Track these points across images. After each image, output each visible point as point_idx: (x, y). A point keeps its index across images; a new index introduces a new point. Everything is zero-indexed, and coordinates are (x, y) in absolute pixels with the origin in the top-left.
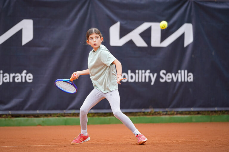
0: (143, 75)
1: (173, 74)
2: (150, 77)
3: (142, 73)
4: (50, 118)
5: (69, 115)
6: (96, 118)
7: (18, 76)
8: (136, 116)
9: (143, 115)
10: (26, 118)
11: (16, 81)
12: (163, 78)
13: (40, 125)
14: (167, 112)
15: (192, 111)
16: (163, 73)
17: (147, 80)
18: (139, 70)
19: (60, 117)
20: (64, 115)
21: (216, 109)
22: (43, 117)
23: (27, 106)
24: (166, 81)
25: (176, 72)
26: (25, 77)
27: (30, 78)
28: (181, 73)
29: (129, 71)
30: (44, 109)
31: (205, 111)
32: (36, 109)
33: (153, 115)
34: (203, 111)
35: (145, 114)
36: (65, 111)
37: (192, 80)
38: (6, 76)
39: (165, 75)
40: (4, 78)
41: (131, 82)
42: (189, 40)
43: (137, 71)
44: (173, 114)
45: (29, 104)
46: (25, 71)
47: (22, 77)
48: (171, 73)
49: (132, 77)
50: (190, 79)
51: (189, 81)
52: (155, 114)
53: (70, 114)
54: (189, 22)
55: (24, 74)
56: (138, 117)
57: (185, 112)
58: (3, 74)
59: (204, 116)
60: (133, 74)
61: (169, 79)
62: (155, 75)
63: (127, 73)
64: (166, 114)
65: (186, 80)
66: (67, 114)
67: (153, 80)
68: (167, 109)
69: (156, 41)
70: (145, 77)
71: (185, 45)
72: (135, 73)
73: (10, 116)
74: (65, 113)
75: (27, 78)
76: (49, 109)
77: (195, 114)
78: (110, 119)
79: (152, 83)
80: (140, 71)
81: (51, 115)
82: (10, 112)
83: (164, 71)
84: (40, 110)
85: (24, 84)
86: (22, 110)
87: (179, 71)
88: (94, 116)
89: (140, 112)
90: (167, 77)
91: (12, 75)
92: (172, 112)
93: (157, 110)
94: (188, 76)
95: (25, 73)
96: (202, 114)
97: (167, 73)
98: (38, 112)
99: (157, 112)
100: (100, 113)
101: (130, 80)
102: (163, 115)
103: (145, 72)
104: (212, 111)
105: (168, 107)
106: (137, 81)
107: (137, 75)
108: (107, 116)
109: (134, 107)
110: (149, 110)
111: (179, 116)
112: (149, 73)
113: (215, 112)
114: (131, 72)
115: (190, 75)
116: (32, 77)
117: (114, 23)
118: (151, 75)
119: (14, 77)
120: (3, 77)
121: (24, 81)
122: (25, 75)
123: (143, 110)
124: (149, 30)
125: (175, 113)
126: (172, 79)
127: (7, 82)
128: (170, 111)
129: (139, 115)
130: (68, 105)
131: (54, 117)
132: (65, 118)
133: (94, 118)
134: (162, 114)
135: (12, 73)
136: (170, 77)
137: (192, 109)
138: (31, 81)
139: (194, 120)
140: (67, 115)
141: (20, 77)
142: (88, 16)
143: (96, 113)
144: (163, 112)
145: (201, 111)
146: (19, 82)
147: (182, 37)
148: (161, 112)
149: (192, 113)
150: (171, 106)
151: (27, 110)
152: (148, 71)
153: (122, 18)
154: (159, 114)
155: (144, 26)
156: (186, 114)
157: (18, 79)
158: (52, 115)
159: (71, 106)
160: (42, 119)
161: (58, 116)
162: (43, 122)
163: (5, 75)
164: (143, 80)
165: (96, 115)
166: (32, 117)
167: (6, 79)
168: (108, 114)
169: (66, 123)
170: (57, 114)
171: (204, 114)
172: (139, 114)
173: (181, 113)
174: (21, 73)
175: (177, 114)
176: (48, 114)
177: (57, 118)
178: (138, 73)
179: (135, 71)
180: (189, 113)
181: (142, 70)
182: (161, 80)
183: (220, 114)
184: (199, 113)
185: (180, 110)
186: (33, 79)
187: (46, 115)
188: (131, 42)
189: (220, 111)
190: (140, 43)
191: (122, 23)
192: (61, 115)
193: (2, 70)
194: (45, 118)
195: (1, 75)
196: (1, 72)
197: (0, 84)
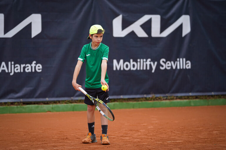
0: (145, 63)
1: (172, 62)
2: (150, 65)
3: (143, 62)
4: (59, 105)
5: (76, 101)
7: (28, 66)
8: (138, 101)
9: (145, 100)
10: (36, 105)
11: (26, 71)
12: (162, 66)
13: (49, 111)
14: (167, 97)
15: (191, 96)
16: (163, 62)
17: (148, 68)
18: (140, 59)
19: (67, 103)
20: (71, 102)
21: (213, 93)
22: (53, 104)
23: (37, 94)
24: (166, 69)
25: (175, 61)
26: (35, 67)
27: (39, 68)
28: (180, 61)
29: (131, 60)
30: (53, 97)
31: (203, 96)
32: (45, 97)
33: (154, 100)
34: (200, 96)
35: (146, 99)
36: (72, 98)
37: (190, 67)
38: (17, 67)
39: (165, 63)
41: (133, 70)
42: (187, 30)
43: (139, 60)
44: (173, 99)
45: (39, 92)
46: (34, 62)
47: (32, 67)
48: (170, 61)
49: (134, 66)
50: (188, 66)
51: (187, 68)
52: (156, 99)
53: (77, 100)
54: (186, 14)
55: (33, 65)
56: (140, 102)
57: (184, 96)
58: (14, 64)
59: (202, 100)
60: (135, 63)
61: (168, 67)
62: (156, 63)
63: (130, 62)
64: (166, 99)
65: (184, 68)
66: (75, 100)
67: (154, 68)
68: (167, 95)
69: (156, 32)
70: (146, 65)
71: (184, 35)
72: (137, 62)
73: (21, 104)
74: (72, 100)
75: (37, 68)
76: (57, 97)
77: (193, 99)
78: (114, 104)
79: (153, 71)
80: (142, 60)
81: (59, 102)
82: (21, 100)
83: (164, 60)
84: (49, 97)
85: (34, 74)
86: (32, 97)
87: (178, 59)
89: (142, 98)
90: (167, 65)
91: (22, 66)
92: (172, 98)
93: (158, 95)
94: (186, 64)
95: (35, 64)
96: (200, 99)
97: (167, 61)
98: (47, 99)
99: (158, 97)
101: (132, 69)
102: (164, 99)
103: (146, 61)
104: (209, 96)
105: (168, 92)
106: (139, 69)
107: (139, 63)
108: (112, 102)
109: (137, 93)
110: (150, 96)
111: (178, 101)
112: (150, 61)
113: (212, 96)
114: (133, 61)
115: (188, 63)
116: (41, 67)
117: (117, 15)
118: (152, 63)
119: (24, 68)
120: (14, 67)
121: (33, 71)
122: (35, 65)
123: (145, 96)
124: (149, 22)
125: (175, 98)
126: (172, 67)
127: (18, 72)
128: (170, 96)
129: (141, 101)
131: (62, 103)
132: (73, 104)
134: (162, 99)
135: (23, 64)
136: (170, 65)
137: (190, 94)
138: (40, 71)
139: (192, 104)
140: (74, 101)
141: (30, 68)
142: (93, 10)
144: (163, 97)
145: (198, 96)
146: (29, 72)
147: (180, 27)
148: (161, 97)
149: (190, 98)
150: (171, 92)
151: (37, 97)
152: (149, 60)
153: (124, 11)
154: (160, 99)
155: (145, 19)
156: (185, 99)
157: (28, 70)
158: (61, 102)
159: (78, 93)
160: (51, 106)
161: (66, 103)
162: (52, 108)
163: (16, 65)
164: (145, 68)
166: (42, 104)
167: (17, 70)
168: (113, 100)
169: (73, 109)
170: (65, 101)
171: (202, 99)
172: (141, 99)
173: (181, 98)
174: (31, 63)
175: (176, 99)
176: (57, 101)
177: (65, 104)
178: (140, 62)
179: (137, 60)
180: (188, 98)
181: (143, 59)
182: (161, 68)
183: (216, 98)
184: (197, 97)
185: (179, 95)
186: (42, 69)
187: (55, 102)
188: (133, 33)
189: (217, 95)
190: (141, 34)
191: (124, 15)
192: (69, 102)
193: (13, 61)
194: (55, 105)
195: (13, 66)
196: (13, 63)
197: (11, 74)
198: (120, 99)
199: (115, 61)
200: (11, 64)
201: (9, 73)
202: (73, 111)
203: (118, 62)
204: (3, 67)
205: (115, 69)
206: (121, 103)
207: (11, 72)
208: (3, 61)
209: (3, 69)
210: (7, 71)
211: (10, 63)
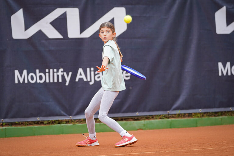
4: (152, 121)
5: (174, 116)
6: (206, 118)
13: (140, 129)
19: (163, 119)
20: (168, 117)
22: (144, 120)
23: (125, 108)
27: (127, 75)
30: (144, 111)
32: (135, 111)
36: (168, 111)
38: (98, 74)
40: (97, 76)
45: (126, 106)
53: (175, 114)
58: (95, 71)
66: (172, 114)
74: (169, 114)
75: (124, 75)
76: (150, 110)
78: (221, 119)
81: (153, 117)
84: (140, 111)
86: (119, 112)
88: (203, 116)
98: (137, 114)
100: (209, 113)
108: (218, 116)
116: (129, 74)
117: (220, 7)
120: (95, 75)
127: (100, 81)
130: (172, 105)
131: (156, 119)
132: (170, 120)
133: (203, 118)
138: (128, 78)
140: (172, 116)
143: (205, 113)
151: (125, 112)
158: (155, 117)
159: (175, 106)
160: (142, 122)
161: (161, 118)
162: (144, 125)
163: (96, 73)
165: (205, 115)
166: (131, 120)
167: (99, 77)
168: (219, 114)
169: (171, 126)
176: (150, 116)
177: (160, 120)
186: (131, 76)
187: (147, 118)
191: (229, 7)
192: (164, 117)
193: (92, 67)
194: (147, 121)
195: (92, 73)
196: (92, 69)
197: (91, 83)
198: (228, 112)
199: (220, 65)
200: (90, 71)
201: (88, 82)
202: (171, 128)
203: (224, 66)
204: (81, 75)
205: (220, 74)
206: (230, 117)
207: (91, 81)
208: (80, 68)
209: (81, 77)
210: (85, 80)
211: (88, 69)
